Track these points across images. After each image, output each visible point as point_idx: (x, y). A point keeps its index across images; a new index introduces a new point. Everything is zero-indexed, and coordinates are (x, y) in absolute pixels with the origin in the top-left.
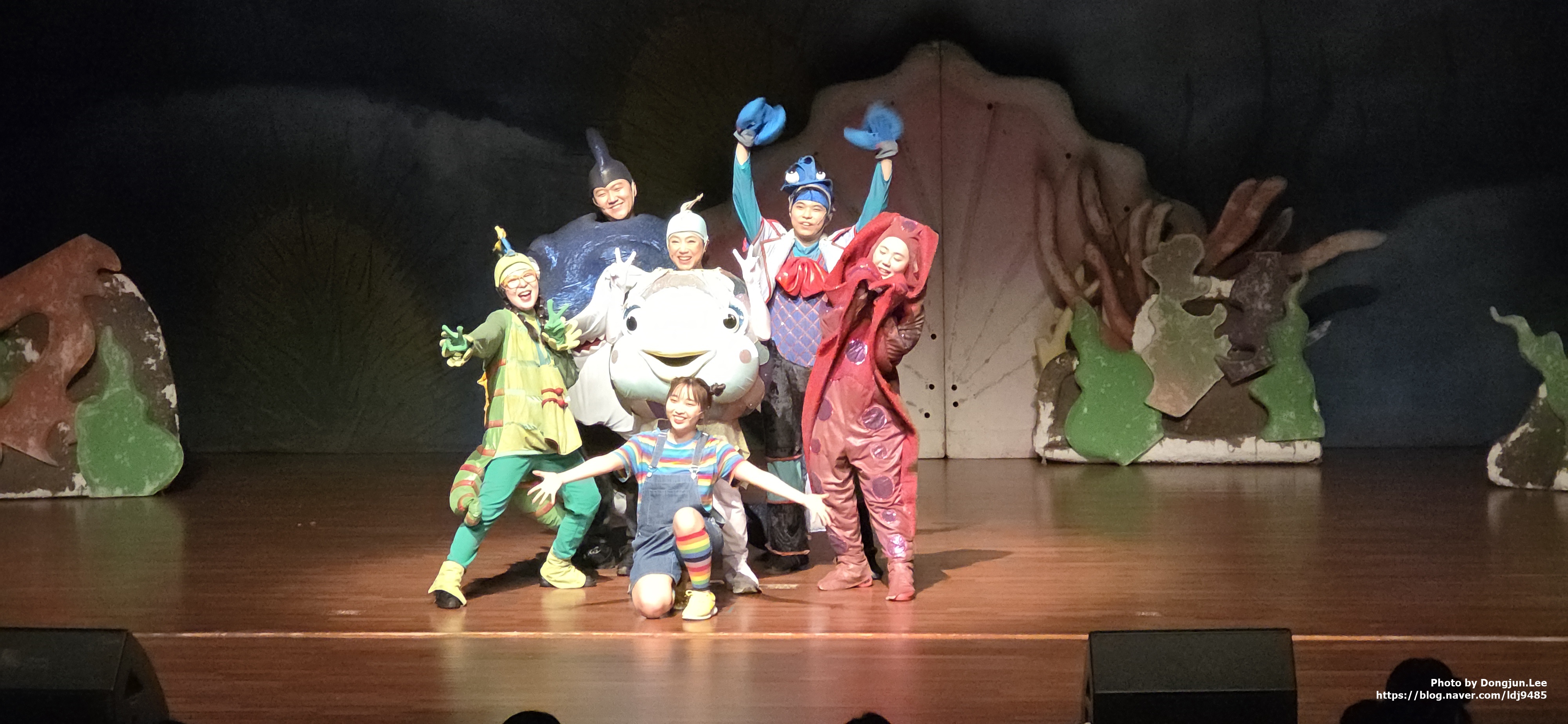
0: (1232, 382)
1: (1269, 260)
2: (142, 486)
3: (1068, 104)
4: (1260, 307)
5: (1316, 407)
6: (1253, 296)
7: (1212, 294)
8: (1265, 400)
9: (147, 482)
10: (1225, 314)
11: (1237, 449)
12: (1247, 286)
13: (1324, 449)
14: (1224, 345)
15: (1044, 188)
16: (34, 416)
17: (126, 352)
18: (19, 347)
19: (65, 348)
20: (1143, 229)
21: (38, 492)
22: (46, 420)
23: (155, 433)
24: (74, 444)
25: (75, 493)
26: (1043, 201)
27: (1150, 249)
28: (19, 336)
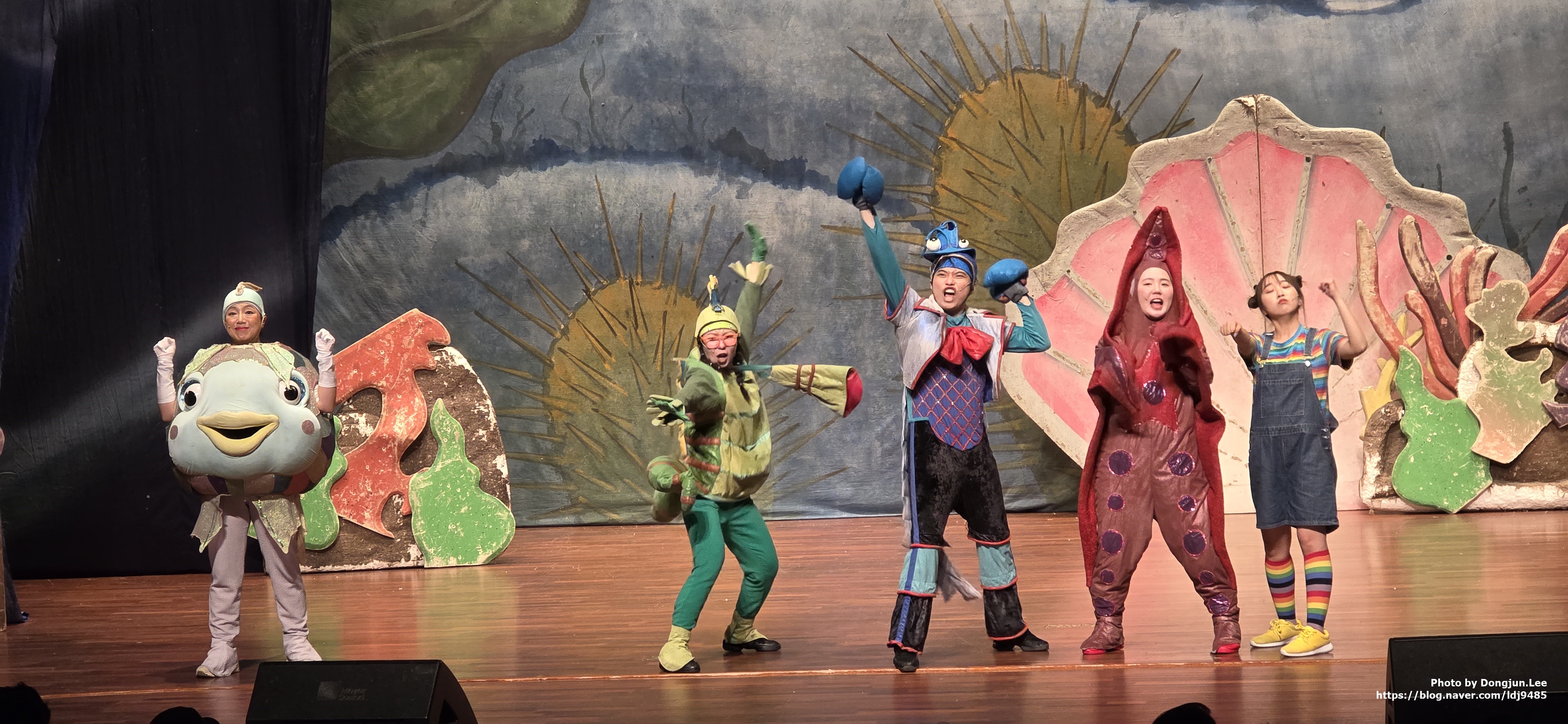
0: (1559, 428)
2: (476, 555)
3: (1386, 148)
7: (1538, 339)
9: (481, 551)
10: (1550, 359)
14: (1550, 389)
15: (1367, 237)
16: (370, 490)
17: (457, 424)
18: (351, 421)
19: (398, 421)
20: (1466, 276)
21: (374, 564)
22: (382, 493)
23: (487, 503)
24: (409, 516)
25: (410, 564)
26: (1364, 251)
27: (1472, 295)
28: (353, 411)
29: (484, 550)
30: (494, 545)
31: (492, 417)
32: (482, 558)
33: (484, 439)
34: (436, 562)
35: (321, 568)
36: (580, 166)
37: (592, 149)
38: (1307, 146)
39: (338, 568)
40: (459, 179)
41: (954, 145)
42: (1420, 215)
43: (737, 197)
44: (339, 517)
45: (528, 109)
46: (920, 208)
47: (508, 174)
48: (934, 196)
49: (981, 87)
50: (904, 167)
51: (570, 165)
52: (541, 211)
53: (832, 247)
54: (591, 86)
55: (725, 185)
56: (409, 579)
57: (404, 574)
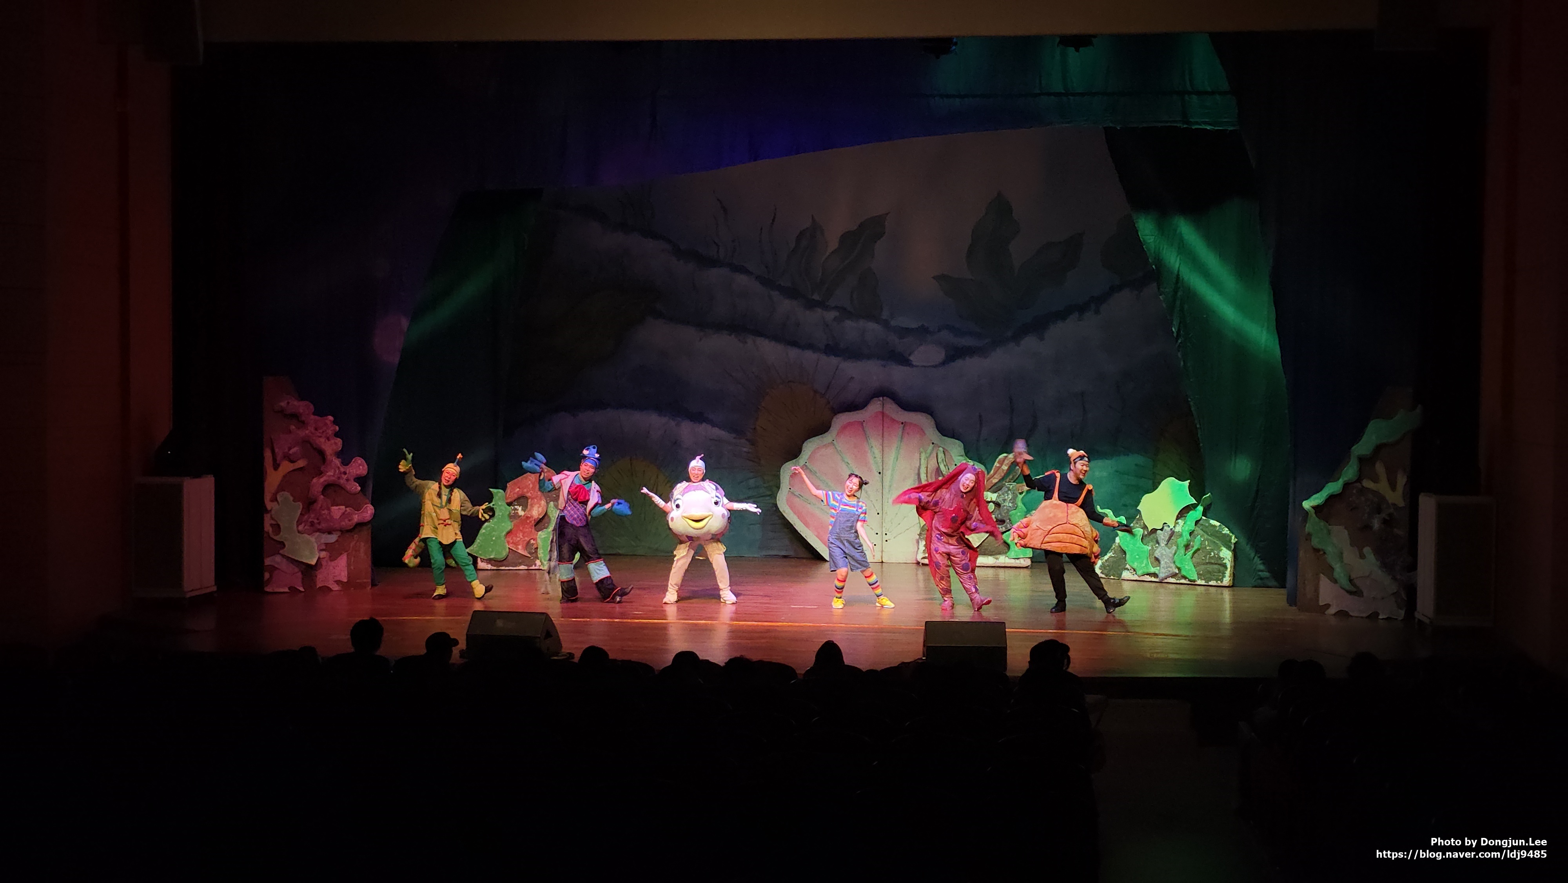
3: (933, 423)
4: (1007, 505)
6: (1004, 500)
11: (997, 561)
12: (1002, 496)
15: (923, 456)
16: (522, 537)
18: (516, 509)
19: (534, 510)
21: (522, 567)
22: (526, 538)
24: (537, 548)
25: (536, 568)
26: (923, 461)
28: (516, 505)
35: (500, 568)
36: (613, 411)
37: (618, 404)
39: (507, 568)
40: (563, 413)
41: (764, 410)
42: (945, 449)
43: (676, 426)
44: (509, 548)
45: (592, 387)
46: (749, 434)
47: (583, 413)
48: (756, 429)
49: (775, 387)
50: (742, 417)
51: (608, 410)
52: (596, 428)
53: (713, 447)
54: (619, 380)
55: (671, 421)
56: (535, 574)
57: (533, 571)
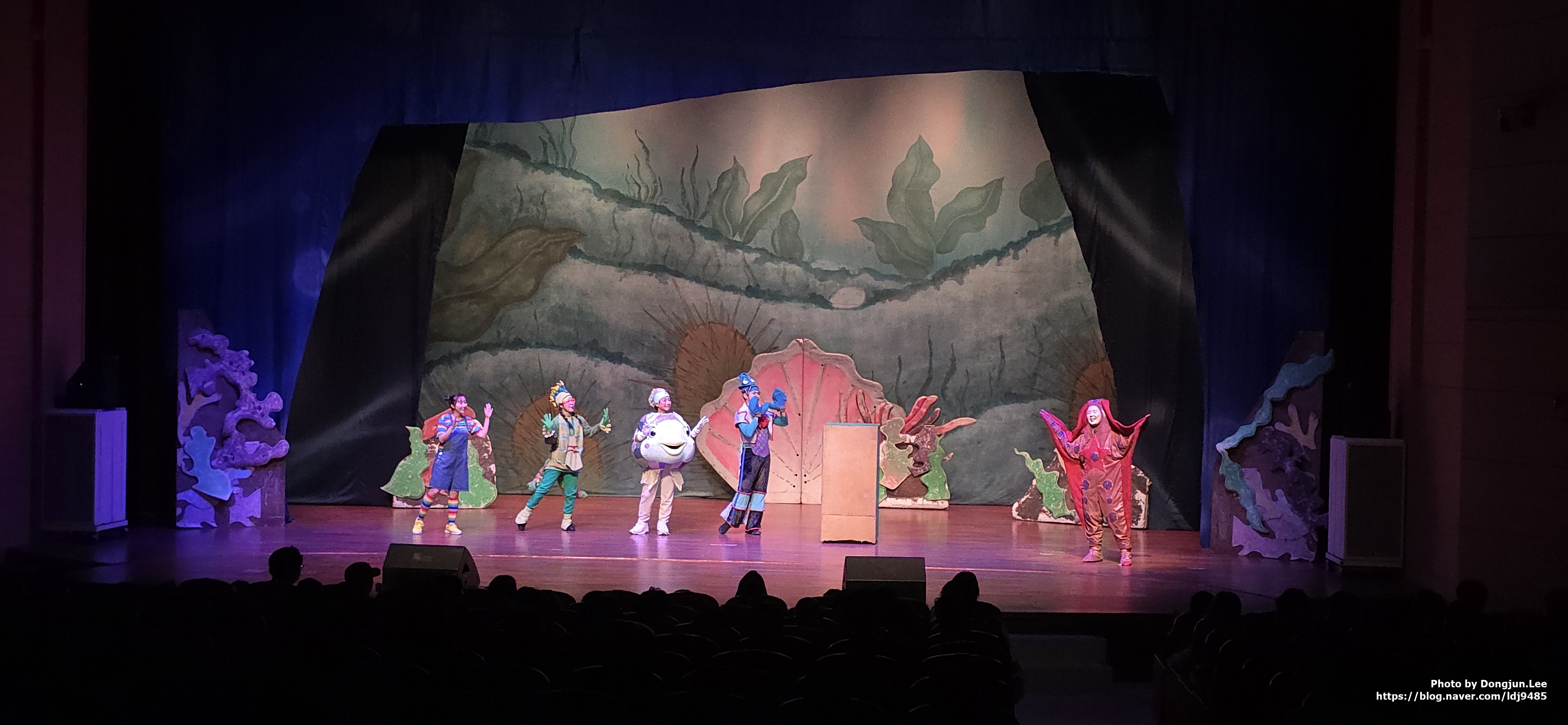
0: (915, 476)
1: (930, 429)
2: (480, 504)
3: (852, 363)
4: (926, 446)
5: (947, 487)
6: (923, 442)
7: (908, 442)
8: (927, 484)
9: (482, 503)
10: (912, 449)
11: (915, 502)
12: (921, 438)
13: (950, 504)
14: (911, 461)
15: (843, 397)
17: (476, 451)
20: (881, 415)
23: (486, 483)
26: (842, 402)
27: (883, 422)
29: (484, 503)
30: (488, 500)
31: (490, 449)
32: (483, 506)
33: (487, 457)
34: (464, 506)
36: (531, 349)
37: (537, 343)
38: (822, 360)
40: (482, 352)
41: (684, 350)
42: (865, 390)
43: (595, 366)
45: (512, 325)
46: (668, 374)
47: (503, 351)
48: (675, 370)
49: (696, 328)
50: (663, 358)
51: (528, 349)
52: (515, 366)
53: (632, 388)
54: (538, 318)
55: (590, 362)
